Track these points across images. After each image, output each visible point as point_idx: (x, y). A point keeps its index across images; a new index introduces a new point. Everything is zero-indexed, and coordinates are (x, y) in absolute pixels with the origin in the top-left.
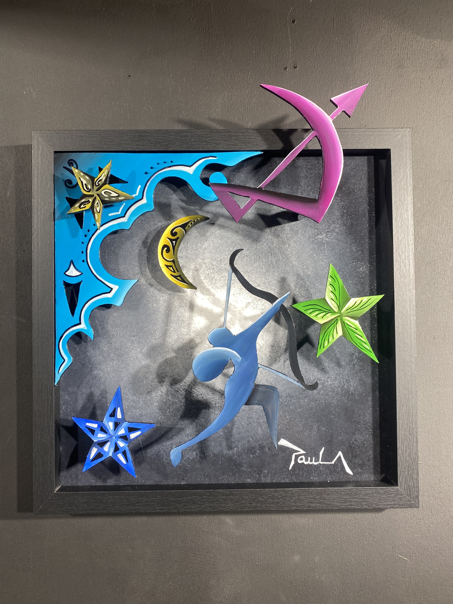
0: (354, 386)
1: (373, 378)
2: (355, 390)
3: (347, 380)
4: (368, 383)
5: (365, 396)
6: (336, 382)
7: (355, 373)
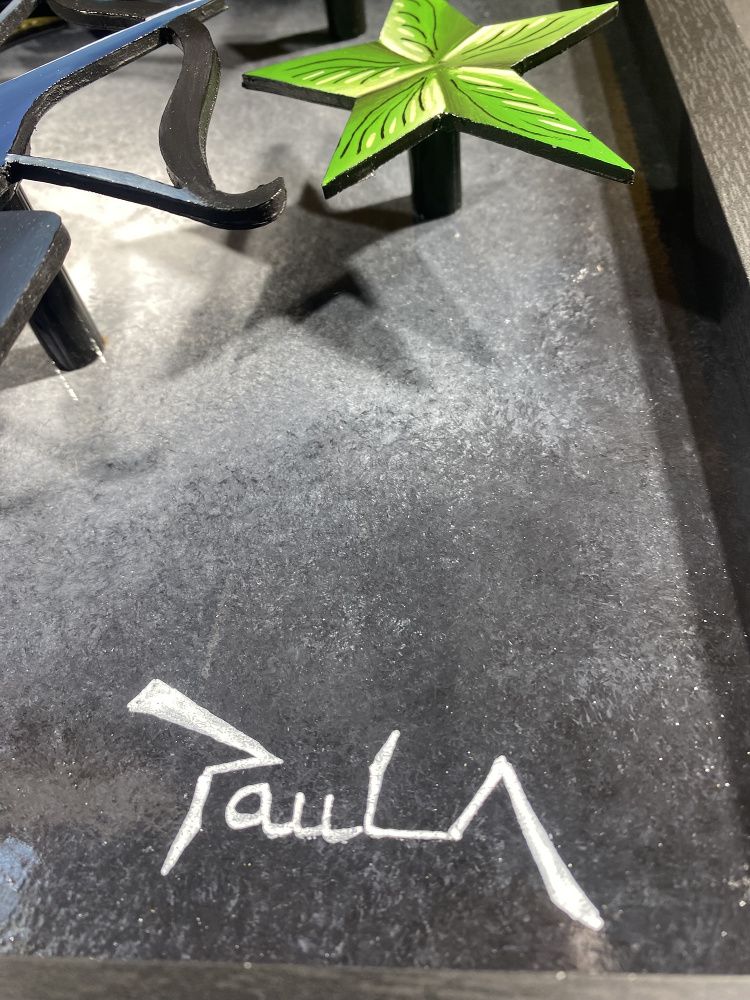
0: (560, 428)
1: (653, 390)
2: (566, 443)
3: (521, 406)
4: (631, 410)
5: (622, 465)
6: (470, 415)
7: (558, 379)
